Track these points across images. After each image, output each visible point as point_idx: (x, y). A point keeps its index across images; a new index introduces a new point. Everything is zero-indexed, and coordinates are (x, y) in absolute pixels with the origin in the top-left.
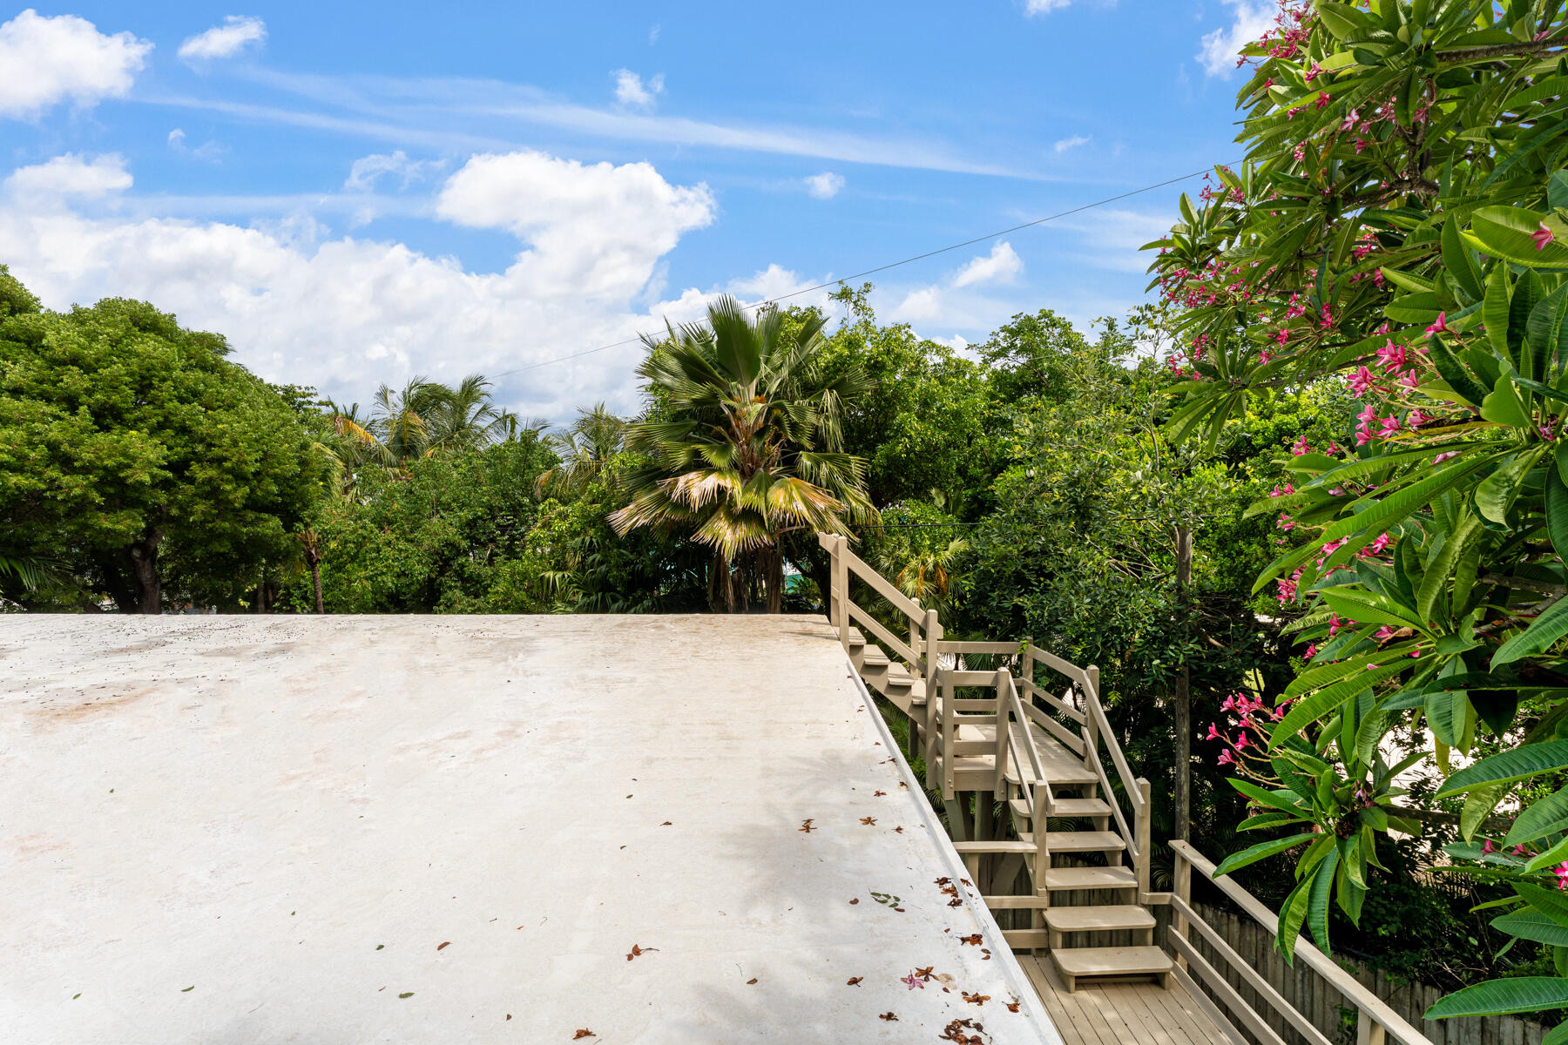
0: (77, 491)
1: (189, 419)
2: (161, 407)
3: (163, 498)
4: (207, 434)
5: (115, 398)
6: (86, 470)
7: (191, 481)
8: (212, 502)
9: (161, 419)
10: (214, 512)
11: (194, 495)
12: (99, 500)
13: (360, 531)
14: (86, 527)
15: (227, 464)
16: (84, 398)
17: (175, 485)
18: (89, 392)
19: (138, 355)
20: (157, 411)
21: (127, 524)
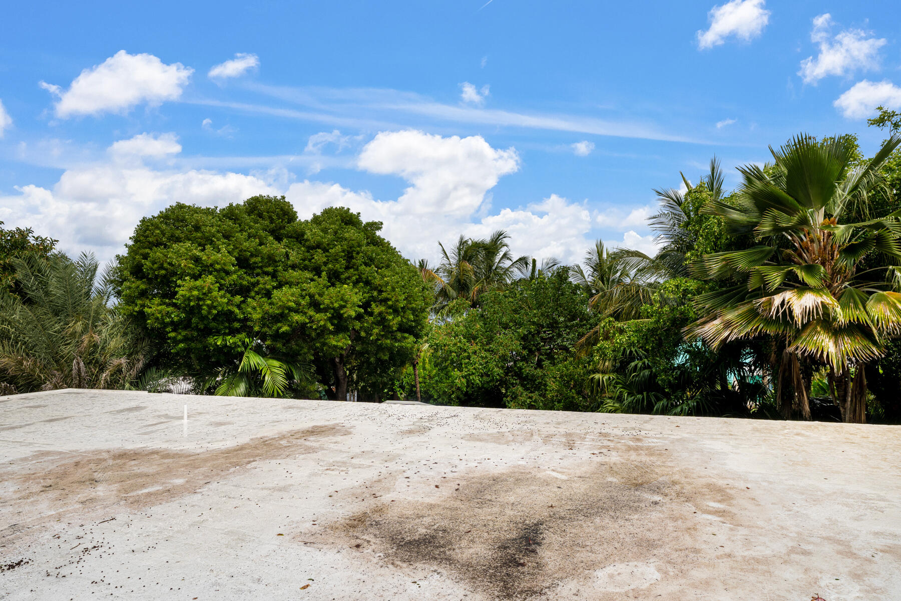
0: (322, 323)
1: (370, 276)
2: (357, 269)
3: (357, 325)
4: (379, 285)
5: (338, 266)
6: (325, 310)
7: (371, 314)
8: (381, 327)
9: (358, 277)
10: (382, 333)
11: (373, 323)
12: (331, 328)
13: (459, 344)
14: (324, 344)
15: (390, 303)
16: (323, 268)
17: (363, 317)
18: (325, 264)
19: (346, 240)
20: (356, 272)
21: (342, 342)
